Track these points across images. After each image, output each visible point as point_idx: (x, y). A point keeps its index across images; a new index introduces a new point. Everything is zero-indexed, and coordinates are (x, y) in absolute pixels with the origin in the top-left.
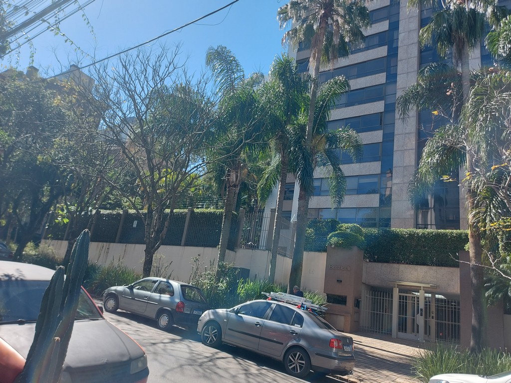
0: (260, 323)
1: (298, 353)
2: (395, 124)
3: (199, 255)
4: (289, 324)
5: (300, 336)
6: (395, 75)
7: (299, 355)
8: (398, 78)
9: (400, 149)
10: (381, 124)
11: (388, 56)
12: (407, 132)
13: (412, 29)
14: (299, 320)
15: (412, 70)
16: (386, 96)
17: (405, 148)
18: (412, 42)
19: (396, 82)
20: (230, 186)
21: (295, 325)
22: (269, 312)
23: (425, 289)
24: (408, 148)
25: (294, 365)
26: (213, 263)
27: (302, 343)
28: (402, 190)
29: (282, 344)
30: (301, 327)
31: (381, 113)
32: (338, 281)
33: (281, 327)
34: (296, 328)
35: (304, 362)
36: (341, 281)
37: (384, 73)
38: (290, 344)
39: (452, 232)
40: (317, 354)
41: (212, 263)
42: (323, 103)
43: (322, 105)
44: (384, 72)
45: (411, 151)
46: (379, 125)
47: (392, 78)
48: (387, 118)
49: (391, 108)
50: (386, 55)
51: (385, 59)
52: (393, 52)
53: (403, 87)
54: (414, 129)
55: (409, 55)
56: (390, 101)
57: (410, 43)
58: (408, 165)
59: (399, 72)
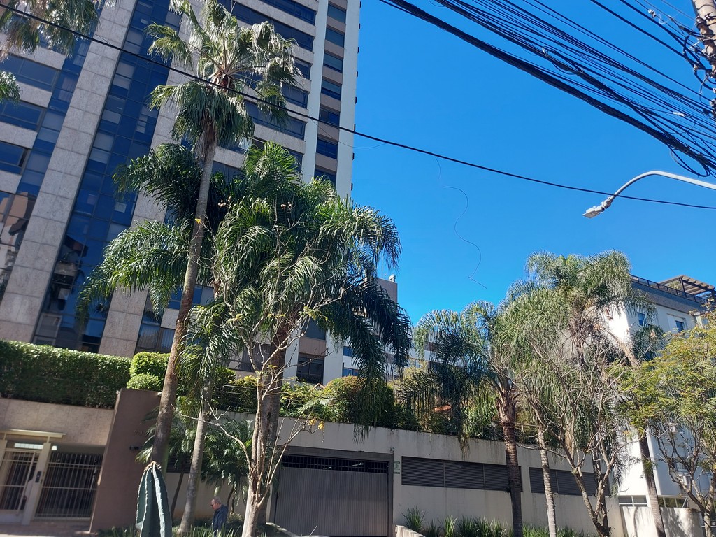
2: (46, 175)
6: (66, 105)
8: (68, 111)
9: (42, 215)
10: (20, 166)
11: (62, 71)
12: (61, 194)
13: (108, 56)
15: (93, 112)
16: (42, 126)
17: (52, 216)
18: (103, 73)
19: (64, 115)
24: (55, 218)
28: (27, 278)
31: (26, 149)
37: (48, 92)
39: (105, 358)
44: (49, 90)
45: (59, 224)
46: (17, 166)
47: (60, 106)
48: (34, 161)
49: (45, 148)
50: (60, 68)
51: (57, 74)
52: (72, 70)
53: (73, 127)
54: (72, 194)
55: (94, 89)
56: (46, 137)
57: (100, 73)
58: (49, 242)
59: (73, 102)
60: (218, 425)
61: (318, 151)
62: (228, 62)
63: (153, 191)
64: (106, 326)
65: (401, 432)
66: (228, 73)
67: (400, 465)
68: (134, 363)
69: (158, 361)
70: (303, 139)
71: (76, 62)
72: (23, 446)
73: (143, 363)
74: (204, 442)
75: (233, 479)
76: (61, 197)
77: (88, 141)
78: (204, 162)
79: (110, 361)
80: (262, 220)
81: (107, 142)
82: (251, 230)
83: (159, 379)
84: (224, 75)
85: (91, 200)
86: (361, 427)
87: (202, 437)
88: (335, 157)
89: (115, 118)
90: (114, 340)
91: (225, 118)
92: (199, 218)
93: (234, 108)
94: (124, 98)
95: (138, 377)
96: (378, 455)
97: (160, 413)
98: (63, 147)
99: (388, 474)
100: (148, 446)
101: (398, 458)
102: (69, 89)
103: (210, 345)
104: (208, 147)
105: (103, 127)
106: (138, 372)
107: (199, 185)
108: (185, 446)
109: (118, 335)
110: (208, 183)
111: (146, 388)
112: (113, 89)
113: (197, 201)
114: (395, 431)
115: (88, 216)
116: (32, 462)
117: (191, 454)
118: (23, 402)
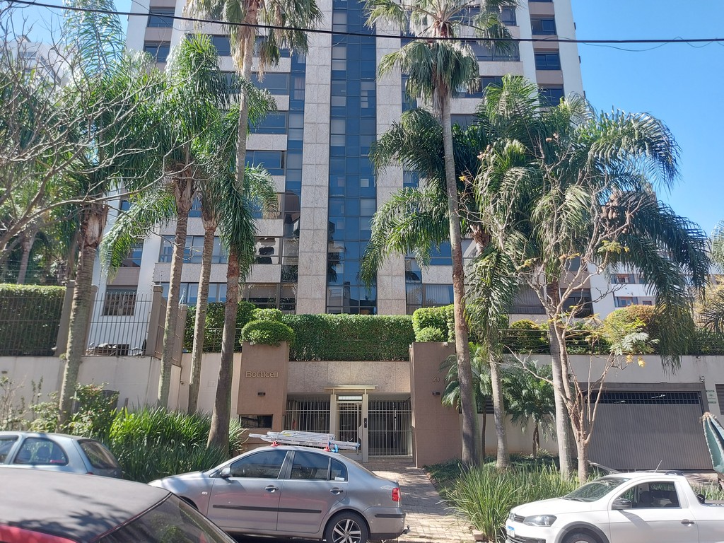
0: (276, 486)
1: (349, 521)
2: (303, 171)
3: (5, 372)
4: (325, 479)
5: (347, 494)
6: (302, 103)
7: (350, 523)
8: (305, 108)
9: (308, 206)
10: (282, 167)
11: (291, 74)
12: (318, 184)
14: (342, 470)
16: (289, 128)
17: (316, 205)
18: (323, 63)
19: (302, 112)
20: (88, 245)
21: (336, 478)
22: (285, 466)
23: (370, 391)
24: (319, 206)
25: (344, 541)
26: (40, 386)
27: (354, 504)
28: (311, 260)
29: (320, 512)
30: (346, 479)
31: (283, 151)
32: (259, 394)
33: (314, 486)
34: (339, 482)
35: (359, 532)
36: (265, 394)
37: (286, 96)
38: (333, 509)
39: (389, 318)
40: (378, 516)
41: (37, 386)
42: (234, 125)
43: (231, 128)
44: (287, 94)
45: (322, 210)
46: (280, 168)
47: (298, 106)
48: (291, 161)
49: (296, 147)
50: (289, 70)
51: (288, 76)
52: (299, 70)
53: (312, 121)
54: (326, 181)
55: (320, 80)
56: (294, 137)
57: (321, 64)
58: (319, 228)
59: (307, 99)
60: (525, 368)
61: (538, 68)
62: (442, 9)
63: (402, 160)
64: (378, 290)
65: (709, 358)
66: (445, 20)
67: (715, 394)
68: (415, 319)
69: (435, 315)
70: (518, 60)
71: (300, 61)
72: (344, 398)
73: (424, 318)
74: (502, 385)
75: (538, 418)
76: (318, 186)
77: (326, 130)
78: (442, 117)
79: (394, 320)
80: (517, 160)
81: (340, 126)
82: (508, 175)
83: (441, 330)
84: (442, 24)
85: (341, 183)
86: (670, 358)
87: (499, 380)
88: (559, 68)
89: (341, 101)
90: (387, 301)
91: (452, 66)
92: (462, 176)
93: (459, 54)
94: (345, 80)
95: (423, 331)
96: (685, 385)
97: (459, 361)
98: (309, 142)
99: (702, 405)
100: (450, 391)
101: (710, 387)
102: (300, 88)
103: (493, 294)
104: (442, 103)
105: (335, 114)
106: (422, 326)
107: (442, 143)
108: (484, 389)
109: (390, 296)
110: (451, 137)
111: (433, 340)
112: (335, 75)
113: (444, 159)
114: (702, 358)
115: (342, 197)
116: (358, 411)
117: (491, 397)
118: (337, 363)
